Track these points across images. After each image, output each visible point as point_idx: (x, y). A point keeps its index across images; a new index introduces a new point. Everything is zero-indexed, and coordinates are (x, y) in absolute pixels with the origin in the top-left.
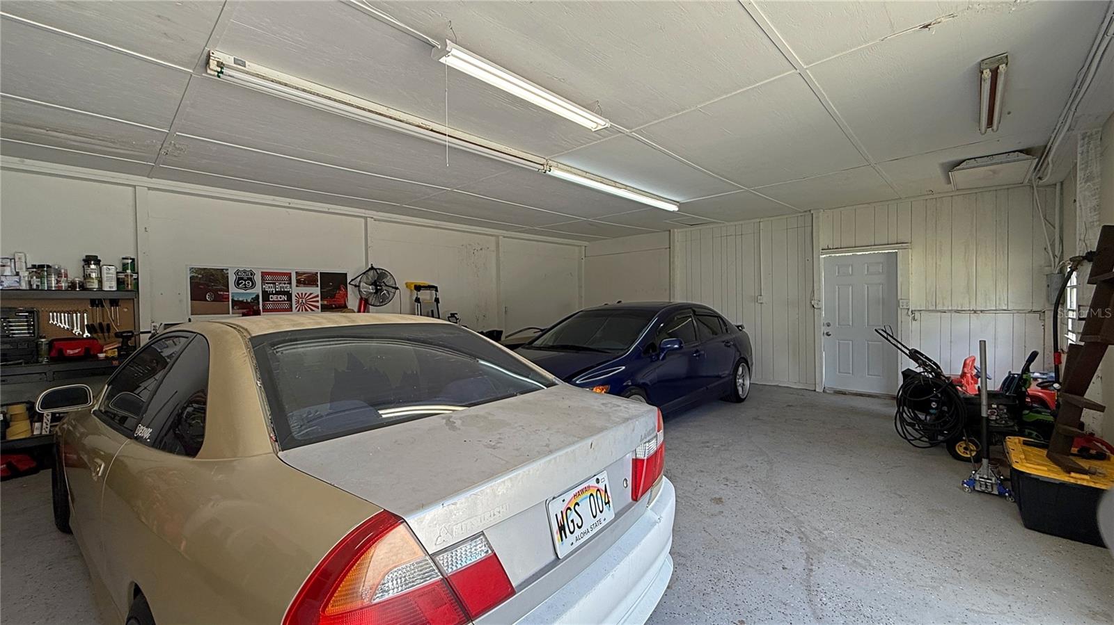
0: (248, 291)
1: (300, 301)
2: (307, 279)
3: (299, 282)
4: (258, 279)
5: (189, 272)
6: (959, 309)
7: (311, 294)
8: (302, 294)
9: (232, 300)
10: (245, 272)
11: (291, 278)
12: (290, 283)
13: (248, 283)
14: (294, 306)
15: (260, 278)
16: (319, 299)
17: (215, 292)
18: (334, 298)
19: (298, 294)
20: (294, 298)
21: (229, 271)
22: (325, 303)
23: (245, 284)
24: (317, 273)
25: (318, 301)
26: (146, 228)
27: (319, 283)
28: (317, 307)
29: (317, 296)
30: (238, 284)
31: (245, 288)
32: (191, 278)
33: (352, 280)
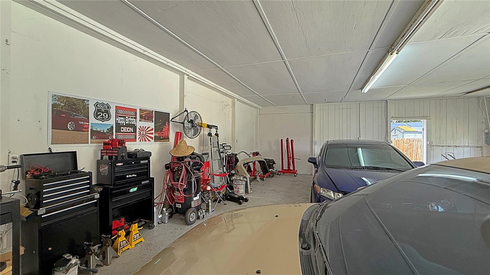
0: (104, 123)
1: (142, 133)
2: (147, 116)
3: (141, 117)
4: (113, 111)
5: (51, 99)
6: (449, 145)
7: (149, 127)
8: (143, 127)
9: (91, 130)
10: (103, 104)
11: (136, 114)
12: (136, 118)
13: (105, 115)
14: (138, 137)
15: (115, 111)
16: (153, 131)
17: (76, 121)
18: (162, 131)
19: (140, 127)
20: (138, 130)
21: (90, 103)
22: (157, 135)
23: (102, 116)
24: (153, 111)
25: (152, 134)
26: (7, 41)
27: (154, 119)
28: (152, 138)
29: (152, 130)
30: (97, 116)
31: (103, 119)
32: (52, 105)
33: (173, 119)
